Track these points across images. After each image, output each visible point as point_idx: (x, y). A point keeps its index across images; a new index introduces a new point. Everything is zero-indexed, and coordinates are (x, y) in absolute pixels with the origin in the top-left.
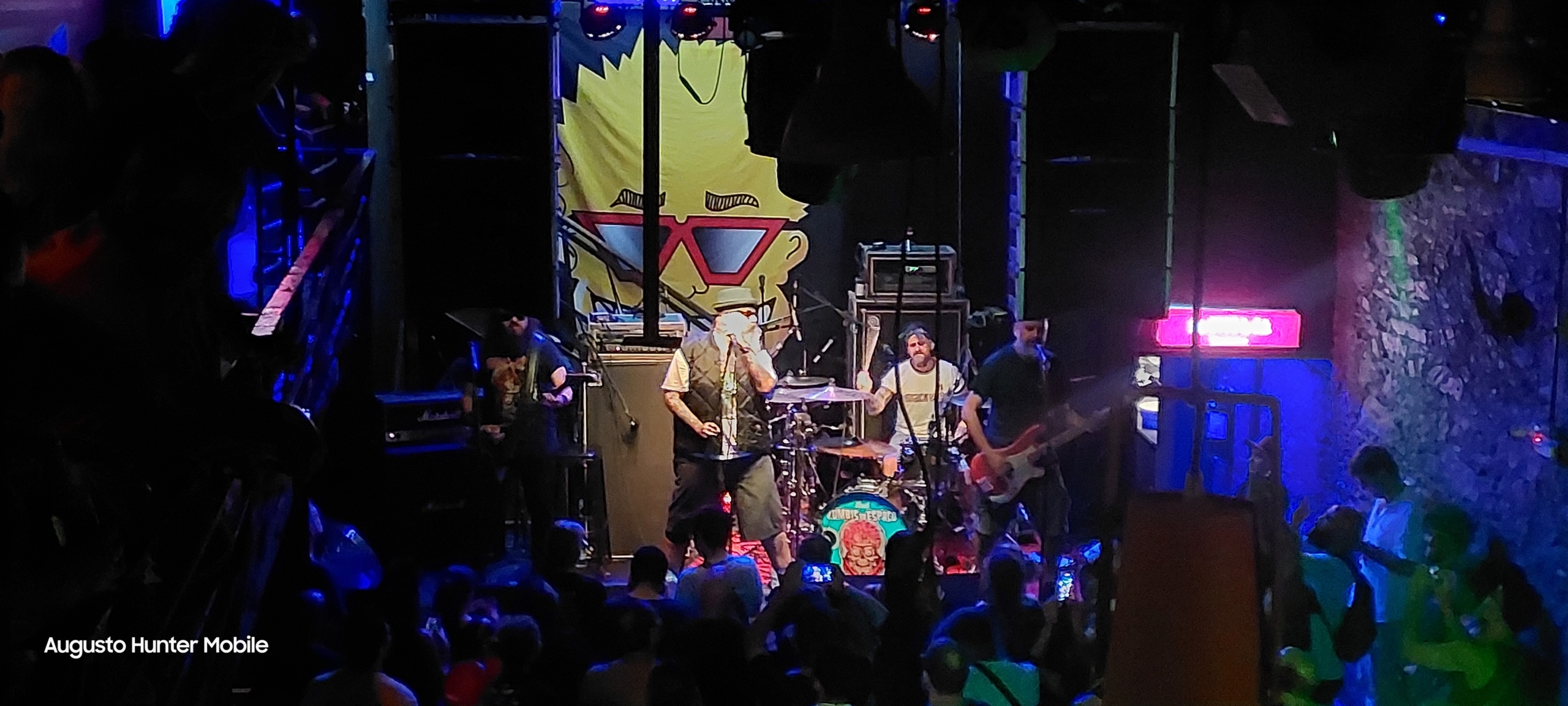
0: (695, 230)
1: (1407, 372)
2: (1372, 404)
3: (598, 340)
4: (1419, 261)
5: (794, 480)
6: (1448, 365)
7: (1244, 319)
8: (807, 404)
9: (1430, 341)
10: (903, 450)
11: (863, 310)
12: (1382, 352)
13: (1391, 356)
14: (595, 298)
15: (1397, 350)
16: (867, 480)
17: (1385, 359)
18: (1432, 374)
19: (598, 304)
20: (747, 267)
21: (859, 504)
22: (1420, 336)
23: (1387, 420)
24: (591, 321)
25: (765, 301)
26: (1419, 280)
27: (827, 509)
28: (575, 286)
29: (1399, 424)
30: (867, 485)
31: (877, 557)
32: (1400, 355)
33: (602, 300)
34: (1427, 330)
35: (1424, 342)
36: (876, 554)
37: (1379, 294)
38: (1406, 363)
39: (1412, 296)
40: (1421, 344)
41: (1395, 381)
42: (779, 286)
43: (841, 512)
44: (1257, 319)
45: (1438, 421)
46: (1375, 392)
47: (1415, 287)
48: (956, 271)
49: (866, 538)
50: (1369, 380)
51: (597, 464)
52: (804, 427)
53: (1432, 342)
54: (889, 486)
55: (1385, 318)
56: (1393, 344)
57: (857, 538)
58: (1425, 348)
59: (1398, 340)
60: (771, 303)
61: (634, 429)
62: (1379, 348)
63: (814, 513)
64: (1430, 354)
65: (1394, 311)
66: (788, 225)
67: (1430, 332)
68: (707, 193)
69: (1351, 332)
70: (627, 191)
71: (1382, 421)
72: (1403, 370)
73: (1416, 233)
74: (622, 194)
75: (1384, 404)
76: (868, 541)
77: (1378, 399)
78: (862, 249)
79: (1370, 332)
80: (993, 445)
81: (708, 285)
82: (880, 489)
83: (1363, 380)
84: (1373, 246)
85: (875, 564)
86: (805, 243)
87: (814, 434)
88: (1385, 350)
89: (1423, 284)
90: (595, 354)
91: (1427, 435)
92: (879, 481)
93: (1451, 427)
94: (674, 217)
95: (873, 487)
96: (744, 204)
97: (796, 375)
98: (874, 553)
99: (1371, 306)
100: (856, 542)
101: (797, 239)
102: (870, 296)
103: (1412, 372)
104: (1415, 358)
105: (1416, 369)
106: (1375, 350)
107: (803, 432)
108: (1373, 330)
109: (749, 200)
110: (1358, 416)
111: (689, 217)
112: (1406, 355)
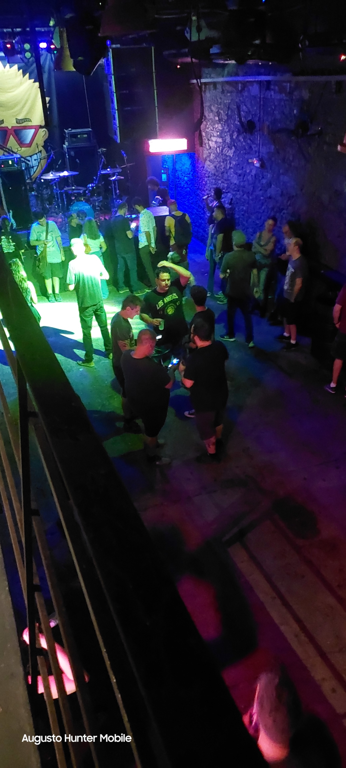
0: (15, 131)
1: (217, 151)
2: (208, 163)
4: (219, 118)
6: (229, 147)
9: (223, 141)
11: (69, 150)
13: (212, 148)
18: (224, 151)
20: (32, 141)
23: (212, 166)
29: (215, 167)
32: (215, 147)
35: (221, 141)
37: (207, 130)
38: (216, 149)
40: (220, 143)
41: (214, 155)
42: (42, 146)
45: (227, 163)
46: (208, 159)
47: (218, 126)
48: (93, 136)
50: (206, 156)
53: (224, 141)
55: (210, 137)
56: (212, 144)
58: (222, 143)
59: (214, 143)
62: (208, 146)
64: (223, 145)
65: (212, 135)
66: (41, 127)
67: (223, 139)
68: (16, 119)
72: (216, 151)
73: (217, 110)
75: (211, 162)
77: (209, 161)
78: (65, 131)
79: (206, 142)
81: (21, 148)
83: (205, 156)
86: (46, 132)
88: (210, 147)
89: (220, 125)
91: (224, 168)
93: (230, 164)
94: (8, 127)
96: (27, 121)
99: (206, 134)
101: (44, 131)
104: (219, 147)
105: (219, 150)
106: (208, 147)
109: (29, 120)
110: (204, 167)
111: (12, 127)
112: (217, 147)
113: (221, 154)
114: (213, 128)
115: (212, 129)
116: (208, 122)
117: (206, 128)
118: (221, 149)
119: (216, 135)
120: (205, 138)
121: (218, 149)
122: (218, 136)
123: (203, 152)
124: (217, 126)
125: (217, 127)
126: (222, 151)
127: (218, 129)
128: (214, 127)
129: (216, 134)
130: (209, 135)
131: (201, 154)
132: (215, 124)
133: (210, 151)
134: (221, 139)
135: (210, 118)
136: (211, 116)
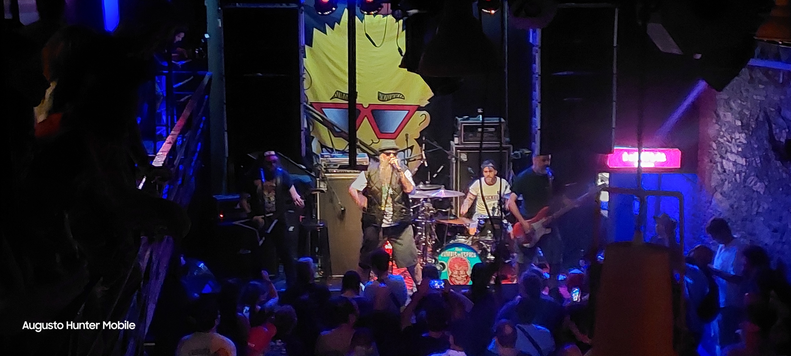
0: (372, 111)
1: (736, 180)
2: (718, 196)
3: (325, 167)
4: (742, 123)
5: (424, 237)
7: (652, 153)
8: (431, 199)
9: (747, 164)
10: (479, 222)
11: (459, 151)
12: (723, 170)
13: (727, 172)
14: (323, 146)
15: (730, 169)
16: (461, 237)
17: (725, 174)
19: (324, 149)
20: (399, 130)
21: (457, 249)
22: (742, 161)
23: (725, 205)
24: (322, 157)
25: (409, 146)
26: (742, 133)
27: (441, 251)
28: (312, 140)
29: (732, 206)
30: (461, 239)
31: (466, 276)
33: (326, 147)
34: (746, 158)
35: (744, 164)
36: (466, 274)
37: (721, 140)
38: (735, 175)
39: (738, 141)
40: (742, 165)
41: (730, 185)
42: (416, 139)
43: (448, 253)
44: (659, 153)
46: (719, 190)
47: (740, 137)
48: (505, 131)
49: (460, 266)
51: (325, 229)
52: (429, 210)
53: (749, 165)
54: (473, 240)
55: (724, 152)
56: (728, 166)
57: (456, 266)
58: (745, 168)
59: (731, 163)
60: (411, 148)
61: (343, 211)
63: (434, 254)
64: (748, 171)
65: (729, 150)
66: (420, 108)
67: (748, 160)
68: (379, 92)
69: (707, 160)
70: (338, 91)
71: (723, 205)
72: (734, 179)
73: (740, 109)
74: (336, 93)
75: (723, 196)
76: (461, 267)
77: (721, 194)
78: (457, 119)
79: (717, 160)
80: (525, 218)
81: (379, 139)
82: (468, 241)
83: (713, 184)
84: (718, 116)
85: (465, 279)
86: (428, 116)
87: (434, 214)
89: (743, 135)
90: (323, 174)
91: (746, 212)
92: (467, 237)
94: (362, 104)
95: (464, 240)
96: (397, 98)
97: (425, 184)
98: (465, 274)
100: (456, 268)
101: (424, 115)
102: (462, 144)
103: (738, 180)
104: (740, 173)
106: (719, 168)
107: (428, 212)
108: (718, 159)
109: (400, 96)
110: (711, 203)
111: (370, 105)
112: (735, 171)
113: (742, 186)
114: (732, 138)
115: (730, 140)
116: (723, 126)
117: (719, 136)
118: (743, 178)
119: (736, 152)
120: (716, 152)
122: (738, 153)
123: (711, 176)
124: (737, 135)
125: (737, 137)
126: (745, 181)
127: (740, 142)
128: (733, 136)
129: (735, 149)
130: (723, 149)
131: (707, 180)
132: (734, 133)
133: (723, 177)
134: (744, 159)
135: (728, 119)
136: (729, 117)
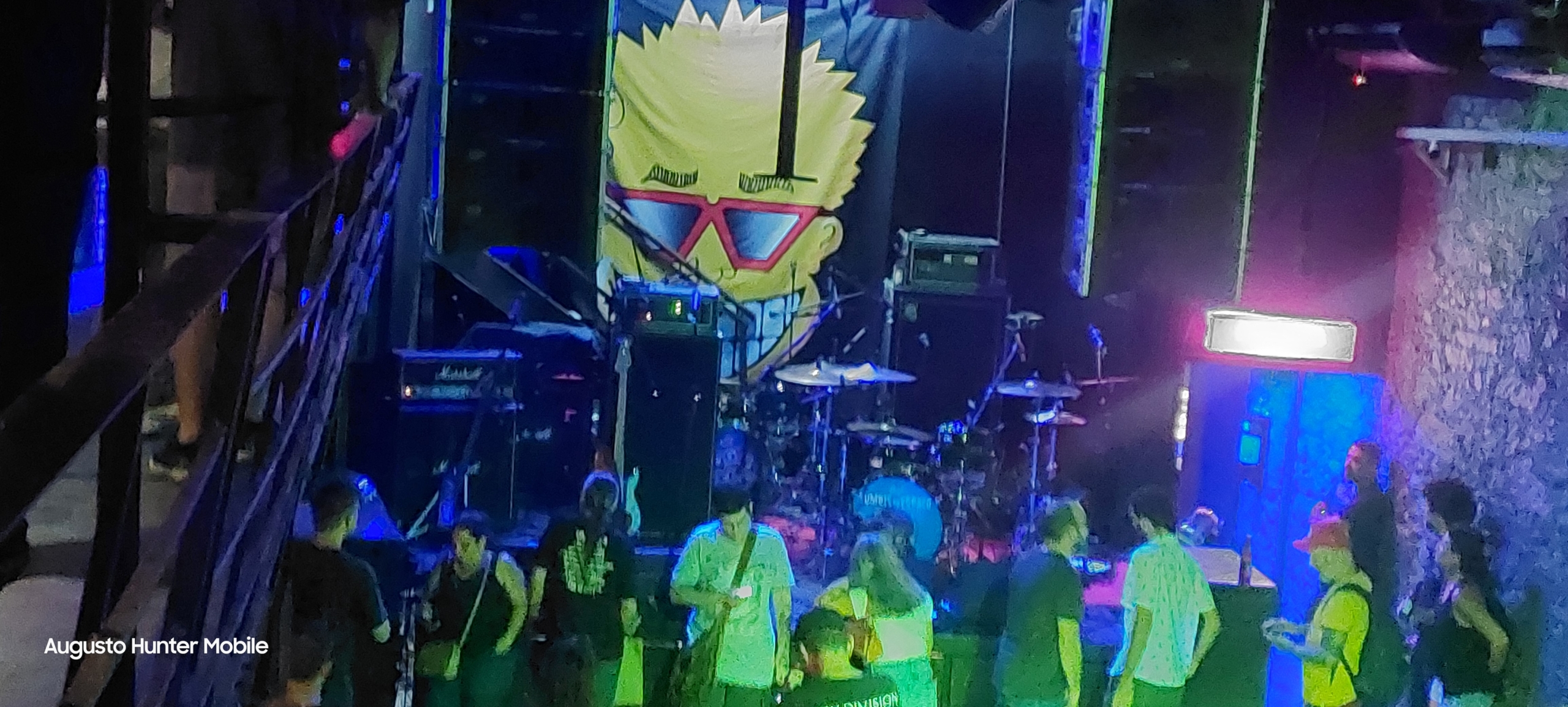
0: (727, 211)
1: (1472, 386)
2: (1430, 419)
4: (1493, 268)
6: (1521, 376)
9: (1500, 351)
11: (901, 298)
12: (1444, 367)
13: (1454, 369)
15: (1462, 363)
17: (1448, 374)
18: (1500, 387)
22: (1489, 346)
26: (1492, 288)
32: (1464, 368)
34: (1499, 340)
35: (1493, 352)
37: (1442, 306)
38: (1472, 376)
39: (1483, 306)
40: (1490, 355)
41: (1458, 395)
42: (811, 275)
45: (1506, 433)
46: (1434, 408)
47: (1486, 297)
48: (998, 265)
50: (1427, 396)
53: (1505, 353)
55: (1450, 329)
56: (1458, 358)
58: (1496, 359)
59: (1464, 353)
62: (1440, 362)
64: (1500, 365)
65: (1461, 324)
66: (822, 212)
67: (1501, 343)
68: (742, 172)
69: (1408, 346)
70: (658, 167)
71: (1441, 437)
72: (1467, 384)
73: (1490, 240)
74: (653, 169)
75: (1442, 420)
78: (901, 234)
79: (1430, 345)
81: (736, 270)
83: (1421, 395)
84: (1439, 257)
86: (839, 229)
88: (1447, 364)
89: (1496, 293)
91: (1492, 450)
93: (1521, 439)
94: (706, 197)
96: (778, 187)
99: (1433, 319)
101: (831, 228)
102: (910, 284)
103: (1478, 386)
104: (1483, 370)
105: (1482, 381)
106: (1436, 364)
108: (1435, 343)
109: (783, 184)
110: (1412, 434)
112: (1474, 367)
113: (1485, 397)
114: (1467, 301)
115: (1464, 305)
116: (1450, 276)
117: (1440, 298)
118: (1487, 380)
119: (1475, 328)
120: (1430, 331)
121: (1477, 376)
122: (1481, 331)
123: (1416, 380)
124: (1481, 294)
125: (1481, 297)
126: (1492, 388)
127: (1486, 307)
128: (1471, 296)
129: (1474, 322)
130: (1447, 323)
131: (1406, 389)
132: (1475, 288)
133: (1442, 381)
134: (1494, 341)
135: (1459, 263)
136: (1465, 257)
